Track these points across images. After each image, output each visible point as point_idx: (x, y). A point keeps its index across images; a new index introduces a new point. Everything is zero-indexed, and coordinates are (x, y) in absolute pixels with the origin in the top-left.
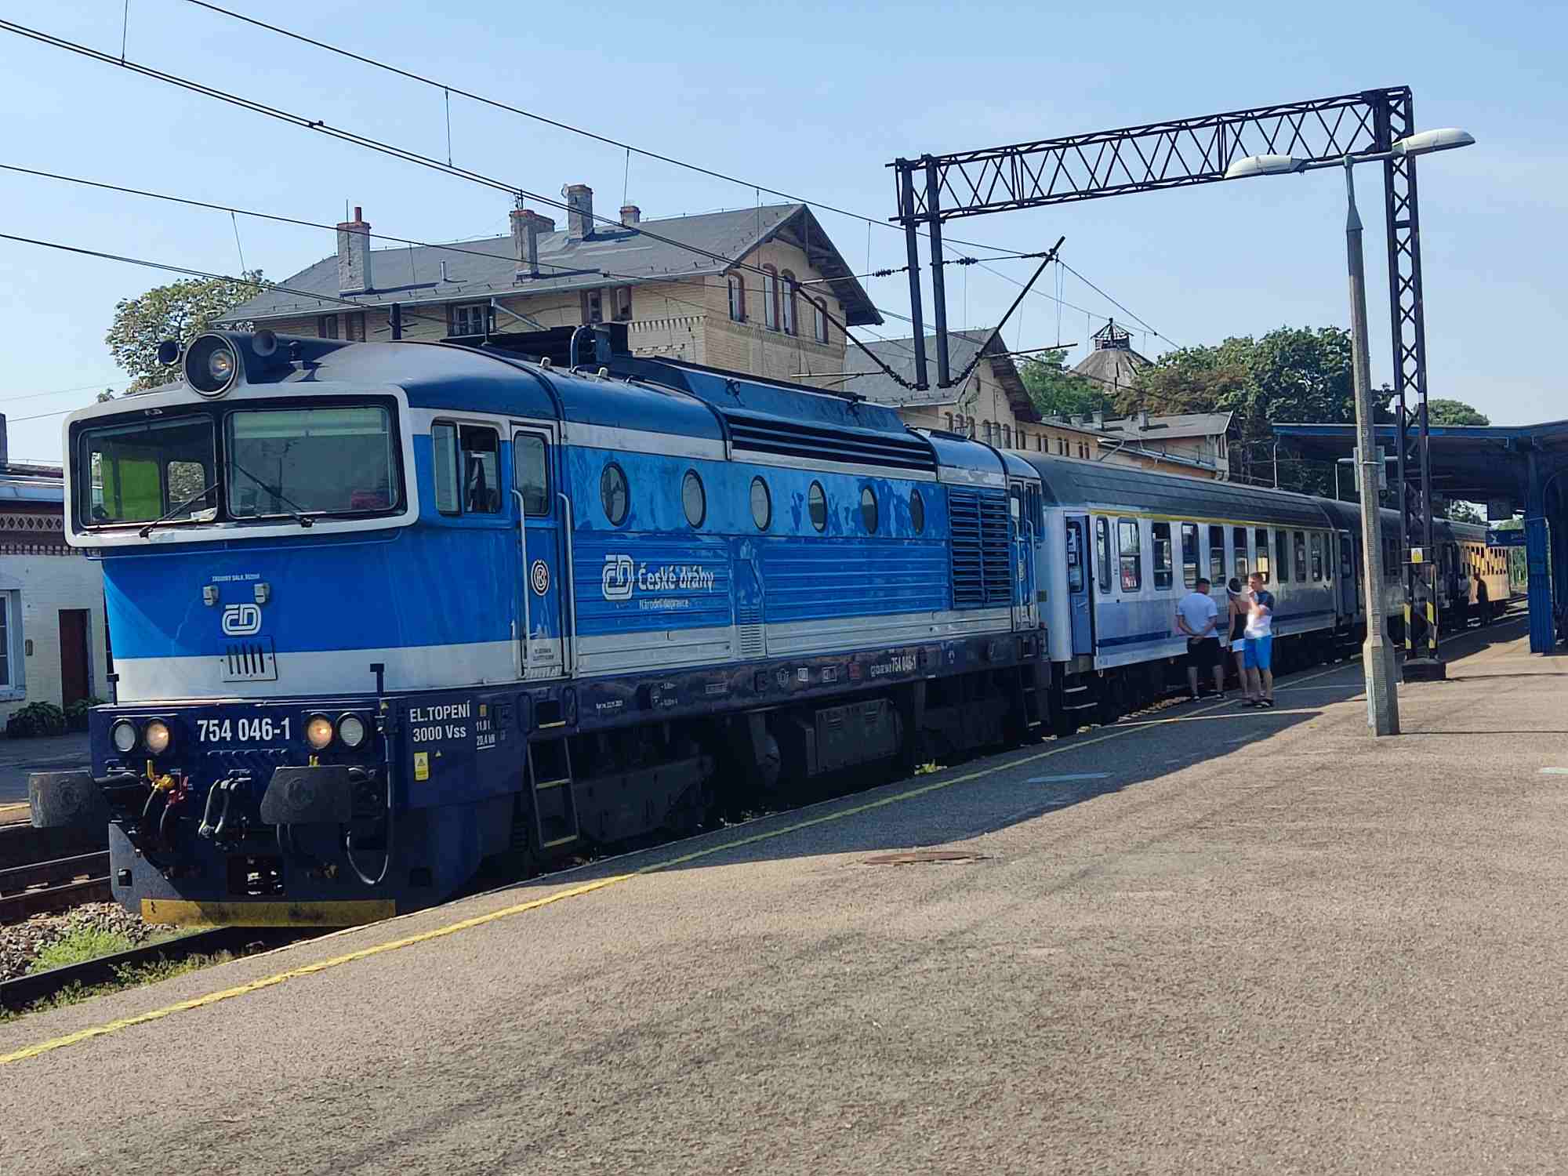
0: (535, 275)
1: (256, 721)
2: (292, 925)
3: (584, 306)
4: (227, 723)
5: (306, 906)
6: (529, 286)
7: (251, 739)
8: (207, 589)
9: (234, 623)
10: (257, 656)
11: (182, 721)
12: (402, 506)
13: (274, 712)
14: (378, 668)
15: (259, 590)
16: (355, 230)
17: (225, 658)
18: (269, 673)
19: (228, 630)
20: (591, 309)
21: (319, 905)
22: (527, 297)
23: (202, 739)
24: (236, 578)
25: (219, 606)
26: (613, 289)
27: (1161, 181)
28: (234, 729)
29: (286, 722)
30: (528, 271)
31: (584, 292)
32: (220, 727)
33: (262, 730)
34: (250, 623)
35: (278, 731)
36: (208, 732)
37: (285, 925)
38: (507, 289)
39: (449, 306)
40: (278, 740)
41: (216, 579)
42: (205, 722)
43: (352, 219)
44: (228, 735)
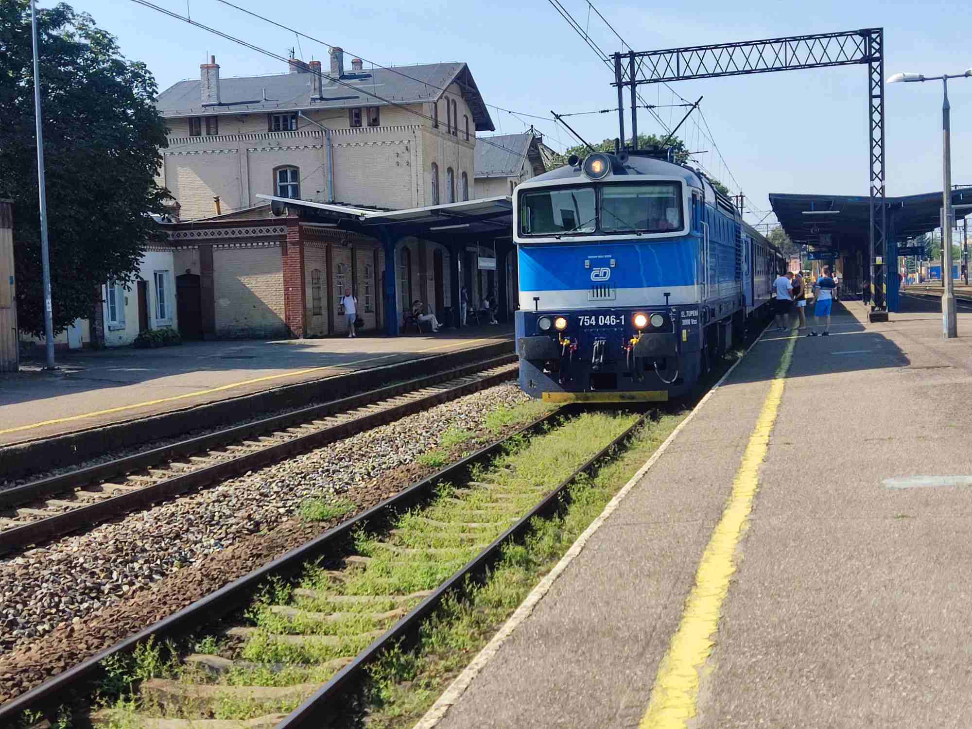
0: (321, 99)
1: (608, 317)
2: (621, 401)
3: (351, 117)
4: (593, 318)
5: (627, 394)
6: (318, 105)
7: (605, 324)
8: (586, 261)
9: (597, 276)
10: (607, 290)
11: (572, 316)
12: (681, 227)
13: (617, 312)
14: (667, 295)
15: (613, 261)
16: (211, 68)
17: (591, 291)
18: (612, 297)
19: (593, 278)
20: (355, 119)
21: (634, 393)
22: (317, 111)
23: (581, 324)
24: (600, 257)
25: (591, 269)
26: (368, 109)
27: (755, 70)
28: (597, 320)
29: (623, 317)
30: (318, 96)
31: (351, 109)
32: (590, 319)
33: (611, 320)
34: (604, 276)
35: (618, 321)
36: (584, 321)
37: (617, 401)
38: (307, 106)
39: (269, 115)
40: (618, 325)
41: (589, 257)
42: (582, 318)
43: (210, 62)
44: (594, 323)
